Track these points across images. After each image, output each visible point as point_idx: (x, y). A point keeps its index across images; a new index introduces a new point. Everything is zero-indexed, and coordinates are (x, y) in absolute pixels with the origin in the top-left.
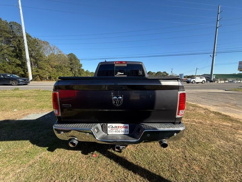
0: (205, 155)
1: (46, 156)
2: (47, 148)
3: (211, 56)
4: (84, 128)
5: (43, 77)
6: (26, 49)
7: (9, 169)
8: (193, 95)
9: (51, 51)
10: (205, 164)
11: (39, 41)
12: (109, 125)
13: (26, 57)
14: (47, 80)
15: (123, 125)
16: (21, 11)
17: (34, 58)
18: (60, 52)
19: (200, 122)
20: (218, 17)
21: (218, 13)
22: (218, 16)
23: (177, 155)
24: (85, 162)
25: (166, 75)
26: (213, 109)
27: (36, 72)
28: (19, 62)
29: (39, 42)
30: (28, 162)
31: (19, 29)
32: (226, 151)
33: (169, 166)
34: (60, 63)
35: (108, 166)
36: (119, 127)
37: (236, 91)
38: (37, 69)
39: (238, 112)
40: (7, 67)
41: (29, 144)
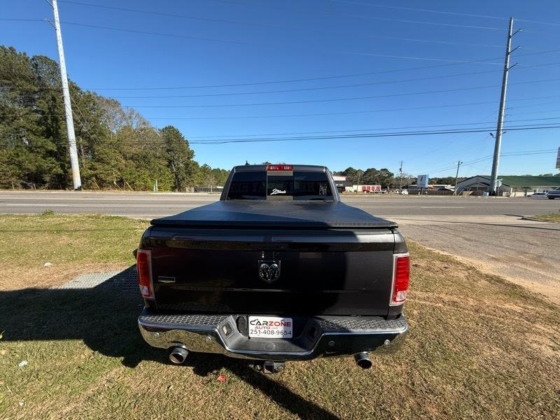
0: (455, 382)
1: (121, 378)
2: (122, 358)
3: (491, 134)
4: (201, 325)
5: (105, 181)
6: (68, 117)
7: (47, 405)
8: (446, 230)
9: (124, 122)
10: (453, 402)
11: (98, 98)
12: (251, 318)
13: (67, 134)
14: (114, 187)
15: (281, 319)
16: (59, 33)
17: (86, 138)
18: (144, 123)
19: (454, 302)
20: (508, 45)
21: (510, 37)
22: (508, 42)
23: (395, 381)
24: (201, 392)
25: (388, 177)
26: (487, 268)
27: (90, 169)
28: (51, 146)
29: (97, 101)
30: (85, 389)
31: (53, 73)
32: (501, 375)
33: (377, 405)
34: (145, 149)
35: (249, 403)
36: (272, 322)
37: (546, 221)
38: (93, 163)
39: (543, 276)
40: (24, 157)
41: (84, 349)
